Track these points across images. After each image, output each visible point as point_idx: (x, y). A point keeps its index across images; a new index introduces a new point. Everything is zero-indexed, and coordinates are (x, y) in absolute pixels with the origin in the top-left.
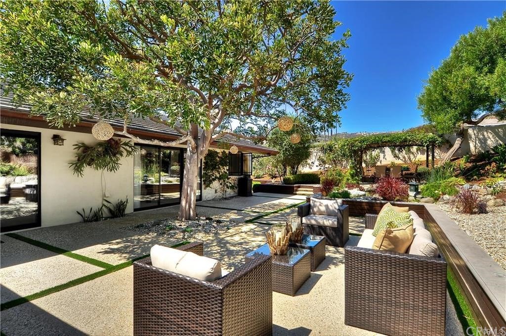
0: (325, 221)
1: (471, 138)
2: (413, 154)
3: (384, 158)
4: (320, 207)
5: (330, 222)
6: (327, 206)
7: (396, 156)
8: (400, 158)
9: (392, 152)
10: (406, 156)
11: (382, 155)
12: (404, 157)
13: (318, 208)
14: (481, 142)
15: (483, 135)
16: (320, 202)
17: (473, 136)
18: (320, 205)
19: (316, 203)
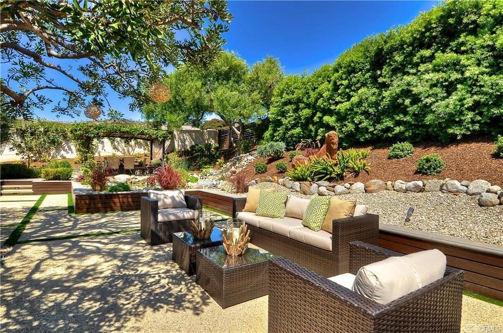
0: (185, 214)
1: (176, 138)
2: (131, 146)
3: (102, 149)
4: (166, 200)
5: (191, 213)
6: (173, 198)
7: (115, 148)
8: (119, 150)
9: (112, 143)
10: (125, 148)
11: (100, 146)
12: (124, 150)
13: (164, 201)
14: (182, 142)
15: (183, 137)
16: (164, 194)
17: (177, 136)
18: (165, 198)
19: (159, 196)
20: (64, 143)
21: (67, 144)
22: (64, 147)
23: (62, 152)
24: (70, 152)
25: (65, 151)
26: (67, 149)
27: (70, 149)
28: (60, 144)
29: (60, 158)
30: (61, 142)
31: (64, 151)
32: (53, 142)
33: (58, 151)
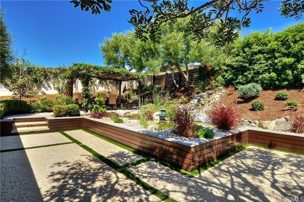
20: (44, 82)
21: (47, 82)
22: (44, 85)
23: (43, 89)
24: (49, 89)
25: (46, 88)
26: (47, 87)
27: (49, 86)
28: (41, 82)
29: (41, 94)
30: (42, 80)
31: (44, 88)
32: (36, 81)
33: (39, 88)
